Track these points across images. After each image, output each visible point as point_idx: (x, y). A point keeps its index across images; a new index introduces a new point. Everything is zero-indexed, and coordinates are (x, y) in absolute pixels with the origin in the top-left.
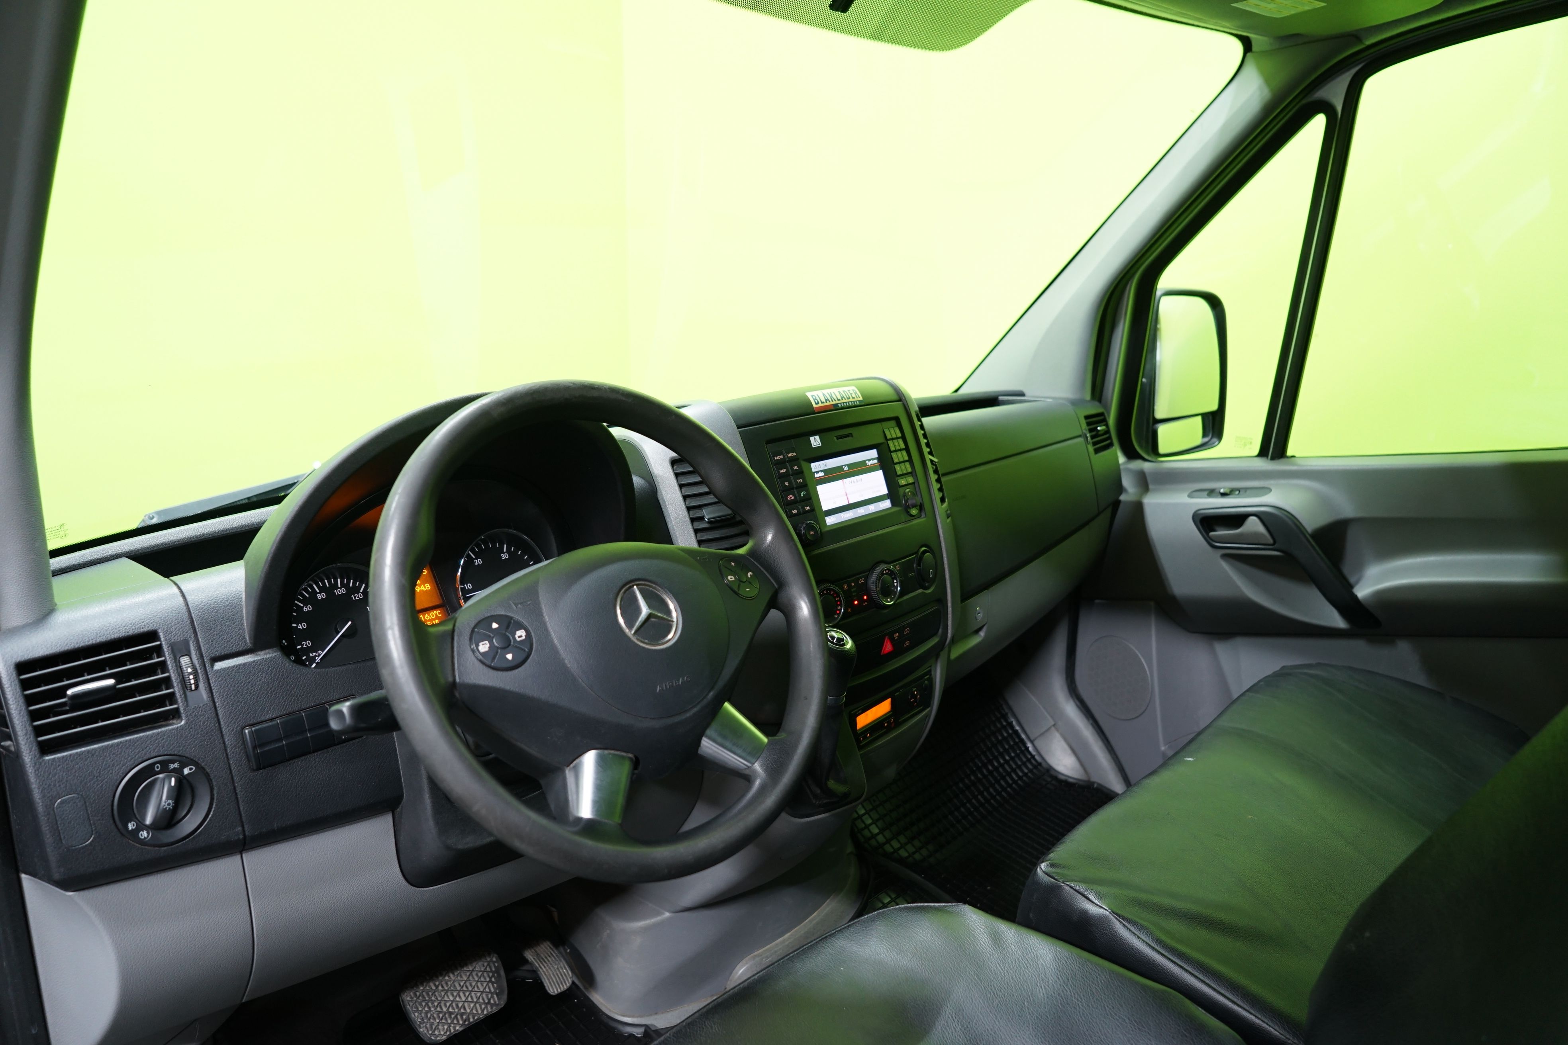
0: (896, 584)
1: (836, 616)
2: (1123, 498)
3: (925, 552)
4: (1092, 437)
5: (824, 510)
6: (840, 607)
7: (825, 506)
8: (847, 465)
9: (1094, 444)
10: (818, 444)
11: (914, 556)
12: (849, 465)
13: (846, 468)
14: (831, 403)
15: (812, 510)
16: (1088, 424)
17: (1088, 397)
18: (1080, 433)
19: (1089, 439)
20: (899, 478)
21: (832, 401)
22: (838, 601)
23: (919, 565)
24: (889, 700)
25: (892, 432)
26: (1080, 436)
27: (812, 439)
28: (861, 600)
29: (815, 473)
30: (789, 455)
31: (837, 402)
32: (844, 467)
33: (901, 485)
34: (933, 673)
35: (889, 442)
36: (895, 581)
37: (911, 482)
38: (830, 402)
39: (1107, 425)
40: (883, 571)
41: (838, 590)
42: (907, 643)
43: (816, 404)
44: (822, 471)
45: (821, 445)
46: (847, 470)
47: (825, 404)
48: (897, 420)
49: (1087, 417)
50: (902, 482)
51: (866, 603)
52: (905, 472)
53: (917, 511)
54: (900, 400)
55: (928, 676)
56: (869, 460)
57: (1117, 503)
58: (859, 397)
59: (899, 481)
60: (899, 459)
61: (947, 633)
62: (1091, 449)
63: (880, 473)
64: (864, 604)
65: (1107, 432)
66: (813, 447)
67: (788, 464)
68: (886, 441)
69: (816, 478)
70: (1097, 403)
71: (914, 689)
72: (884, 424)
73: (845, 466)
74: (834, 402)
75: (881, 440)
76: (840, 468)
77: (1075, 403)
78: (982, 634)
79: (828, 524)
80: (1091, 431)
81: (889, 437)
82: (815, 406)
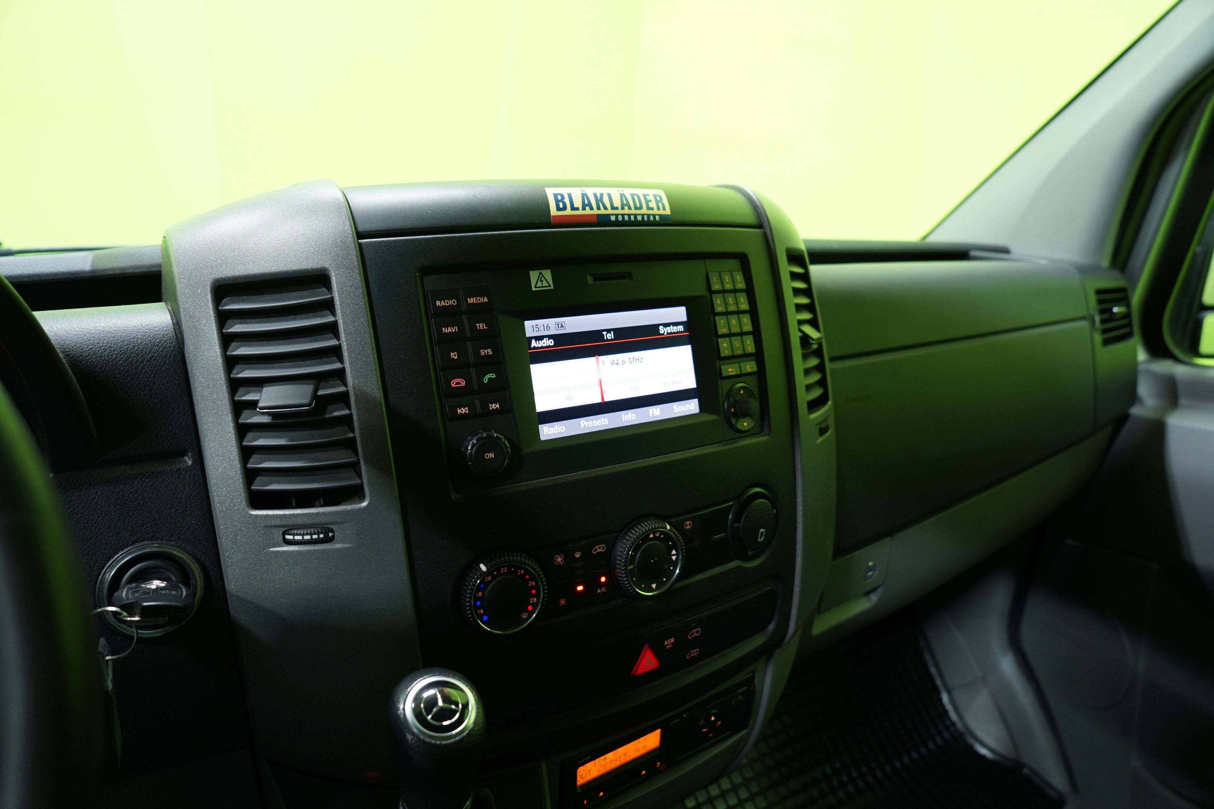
0: (674, 558)
1: (525, 616)
2: (1135, 411)
3: (758, 495)
4: (1103, 322)
5: (538, 411)
6: (535, 600)
7: (542, 405)
8: (614, 330)
9: (1104, 331)
10: (545, 284)
11: (732, 503)
12: (616, 331)
13: (610, 336)
14: (595, 212)
15: (507, 410)
16: (1100, 302)
17: (1105, 261)
18: (1084, 313)
19: (1098, 324)
20: (722, 362)
21: (599, 208)
22: (532, 587)
23: (737, 519)
24: (658, 732)
25: (727, 279)
26: (1083, 318)
27: (534, 275)
28: (592, 584)
29: (533, 341)
30: (471, 301)
31: (610, 211)
32: (605, 333)
33: (724, 374)
34: (757, 681)
35: (714, 296)
36: (674, 552)
37: (749, 370)
38: (592, 209)
39: (1128, 306)
40: (649, 534)
41: (533, 567)
42: (695, 652)
43: (558, 209)
44: (550, 337)
45: (552, 287)
46: (612, 340)
47: (581, 212)
48: (743, 260)
49: (1099, 292)
50: (730, 370)
51: (603, 589)
52: (739, 352)
53: (752, 423)
54: (760, 226)
55: (745, 688)
56: (666, 325)
57: (1124, 417)
58: (664, 209)
59: (723, 367)
60: (729, 329)
61: (788, 625)
62: (1098, 338)
63: (687, 350)
64: (599, 591)
65: (1127, 316)
66: (534, 289)
67: (465, 318)
68: (708, 295)
69: (535, 348)
70: (1116, 273)
71: (715, 711)
72: (712, 264)
73: (609, 331)
74: (602, 211)
75: (700, 290)
76: (597, 335)
77: (1083, 270)
78: (874, 598)
79: (543, 438)
80: (1102, 312)
81: (716, 287)
82: (554, 212)
